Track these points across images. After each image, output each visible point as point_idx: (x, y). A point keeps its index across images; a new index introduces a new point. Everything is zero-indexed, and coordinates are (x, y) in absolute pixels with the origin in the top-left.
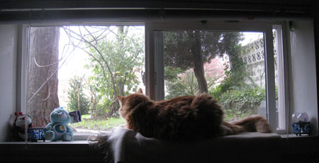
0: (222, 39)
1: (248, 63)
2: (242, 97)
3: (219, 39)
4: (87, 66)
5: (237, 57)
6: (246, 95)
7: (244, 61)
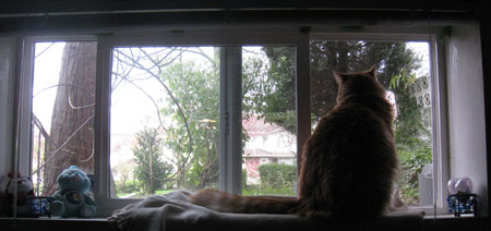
0: (383, 67)
1: (425, 106)
2: (413, 162)
3: (378, 67)
4: (166, 112)
5: (407, 96)
6: (418, 158)
7: (418, 102)
